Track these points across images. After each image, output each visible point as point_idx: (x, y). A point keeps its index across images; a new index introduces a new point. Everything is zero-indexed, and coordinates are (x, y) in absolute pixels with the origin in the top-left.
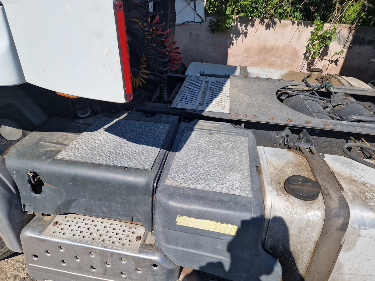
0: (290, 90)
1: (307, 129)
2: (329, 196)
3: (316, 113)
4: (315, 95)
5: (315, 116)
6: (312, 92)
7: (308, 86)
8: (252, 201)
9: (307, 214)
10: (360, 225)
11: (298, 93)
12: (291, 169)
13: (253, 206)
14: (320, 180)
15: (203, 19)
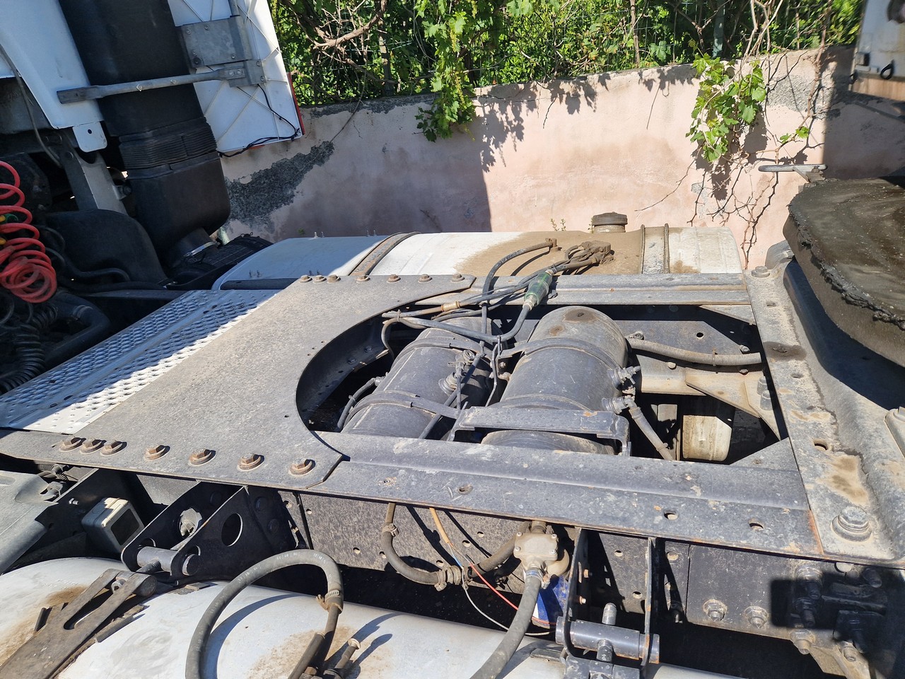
0: (419, 311)
15: (297, 126)
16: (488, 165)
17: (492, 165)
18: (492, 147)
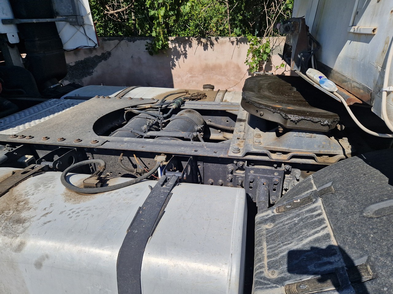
0: (136, 108)
11: (141, 111)
15: (96, 42)
16: (173, 67)
17: (175, 67)
18: (175, 60)
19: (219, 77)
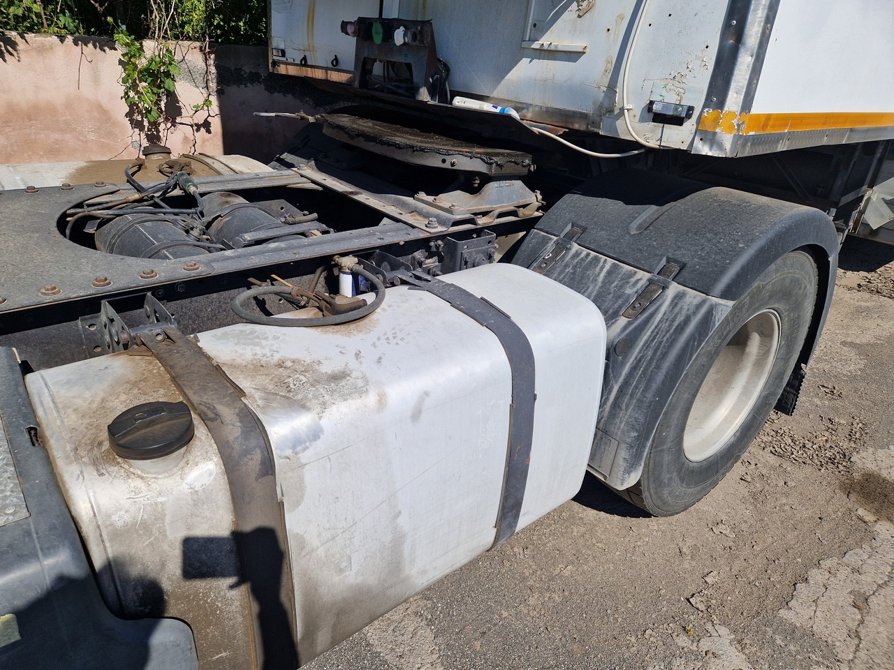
0: (96, 207)
1: (155, 290)
2: (219, 420)
3: (169, 247)
4: (161, 207)
5: (168, 254)
6: (151, 202)
7: (139, 189)
8: (32, 526)
9: (186, 481)
10: (294, 447)
11: (120, 212)
12: (123, 397)
13: (38, 538)
14: (194, 394)
19: (55, 136)
